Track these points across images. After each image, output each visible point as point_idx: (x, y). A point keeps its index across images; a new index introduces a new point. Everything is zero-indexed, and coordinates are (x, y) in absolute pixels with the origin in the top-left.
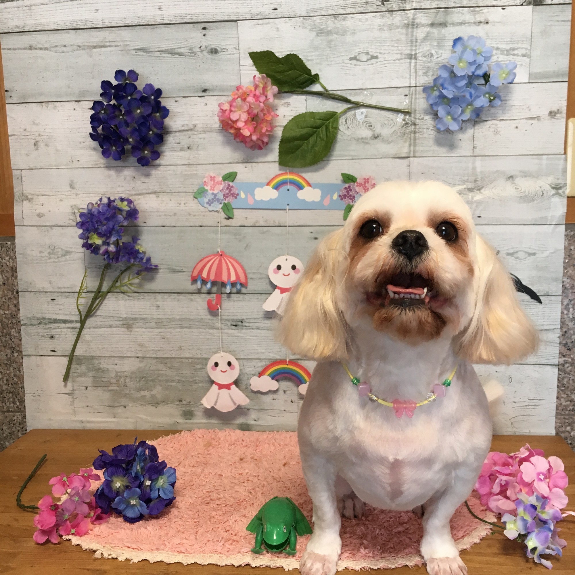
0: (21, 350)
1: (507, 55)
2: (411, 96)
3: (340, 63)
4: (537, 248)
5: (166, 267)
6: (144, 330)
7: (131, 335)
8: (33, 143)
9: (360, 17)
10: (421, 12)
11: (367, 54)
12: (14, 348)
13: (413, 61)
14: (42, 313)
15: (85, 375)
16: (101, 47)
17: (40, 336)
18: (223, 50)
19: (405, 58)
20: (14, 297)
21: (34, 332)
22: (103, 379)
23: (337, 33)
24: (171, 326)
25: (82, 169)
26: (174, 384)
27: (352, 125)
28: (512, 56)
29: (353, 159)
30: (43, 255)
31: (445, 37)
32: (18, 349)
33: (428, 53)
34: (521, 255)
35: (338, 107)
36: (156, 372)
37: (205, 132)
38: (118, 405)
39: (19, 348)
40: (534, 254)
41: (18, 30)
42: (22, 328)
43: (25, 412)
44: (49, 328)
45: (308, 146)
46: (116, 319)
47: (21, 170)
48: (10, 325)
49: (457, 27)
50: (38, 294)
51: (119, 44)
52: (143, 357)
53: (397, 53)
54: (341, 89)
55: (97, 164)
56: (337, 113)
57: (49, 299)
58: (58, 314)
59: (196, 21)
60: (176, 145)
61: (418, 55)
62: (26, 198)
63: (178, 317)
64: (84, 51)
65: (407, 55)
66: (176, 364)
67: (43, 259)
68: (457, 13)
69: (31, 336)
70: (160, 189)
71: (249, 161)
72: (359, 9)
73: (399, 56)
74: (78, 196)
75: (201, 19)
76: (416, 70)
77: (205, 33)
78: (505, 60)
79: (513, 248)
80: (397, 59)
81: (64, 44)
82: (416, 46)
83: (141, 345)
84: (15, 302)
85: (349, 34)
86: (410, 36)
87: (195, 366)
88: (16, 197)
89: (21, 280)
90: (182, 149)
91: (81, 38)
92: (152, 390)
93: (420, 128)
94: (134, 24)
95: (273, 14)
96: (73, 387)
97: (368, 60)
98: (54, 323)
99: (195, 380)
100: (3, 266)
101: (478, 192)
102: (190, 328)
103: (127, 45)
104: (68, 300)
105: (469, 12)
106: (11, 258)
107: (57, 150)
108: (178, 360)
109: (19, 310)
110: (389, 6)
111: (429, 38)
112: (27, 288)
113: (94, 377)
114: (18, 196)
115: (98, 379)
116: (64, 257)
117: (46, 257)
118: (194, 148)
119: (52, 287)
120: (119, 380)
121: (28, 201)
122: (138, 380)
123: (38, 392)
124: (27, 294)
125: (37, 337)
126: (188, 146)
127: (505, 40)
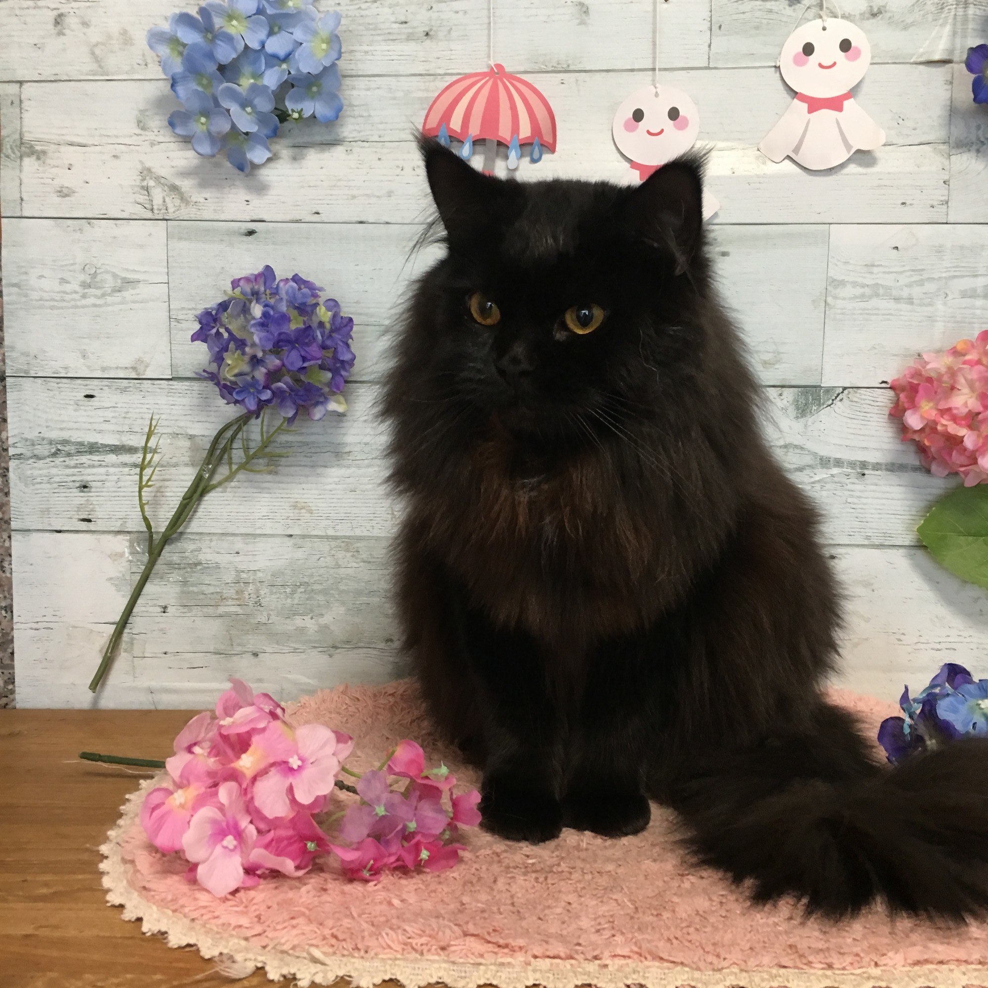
0: (6, 518)
8: (52, 21)
14: (62, 429)
15: (162, 578)
21: (41, 476)
22: (204, 588)
30: (68, 288)
36: (332, 571)
38: (238, 649)
42: (12, 464)
43: (13, 667)
44: (76, 466)
47: (21, 83)
50: (53, 383)
52: (304, 537)
57: (81, 396)
58: (100, 432)
60: (396, 26)
62: (29, 150)
67: (68, 297)
69: (33, 484)
70: (355, 134)
71: (572, 68)
74: (155, 148)
83: (299, 506)
88: (7, 149)
89: (12, 348)
90: (410, 38)
92: (322, 615)
98: (91, 453)
104: (125, 397)
109: (5, 420)
112: (25, 367)
113: (185, 583)
114: (11, 148)
115: (191, 589)
116: (118, 294)
117: (76, 292)
118: (441, 34)
119: (89, 367)
120: (242, 591)
121: (34, 157)
122: (288, 590)
123: (46, 619)
124: (27, 383)
125: (48, 486)
126: (427, 29)
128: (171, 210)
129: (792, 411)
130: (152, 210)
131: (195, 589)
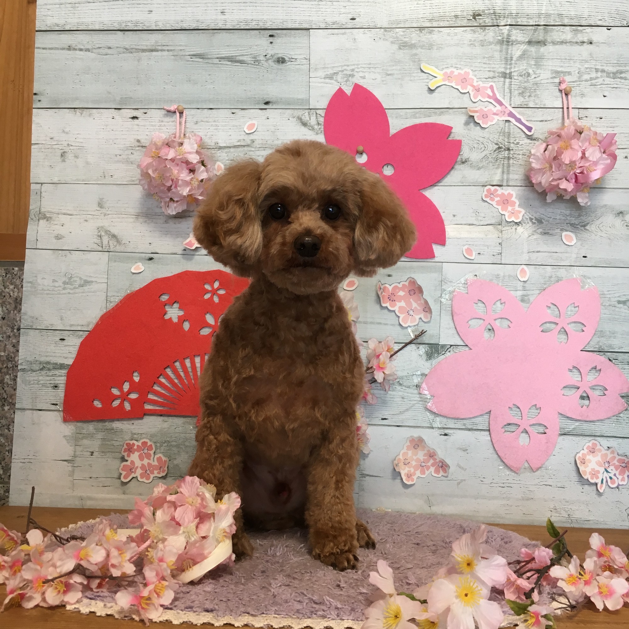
0: (14, 402)
1: (614, 79)
8: (60, 154)
9: (448, 31)
10: (517, 29)
12: (5, 399)
13: (508, 80)
14: (47, 356)
15: (92, 437)
16: (152, 51)
17: (41, 385)
18: (291, 60)
19: (499, 76)
20: (14, 335)
21: (34, 380)
23: (422, 47)
25: (115, 186)
28: (619, 80)
30: (56, 284)
31: (544, 56)
32: (10, 401)
33: (524, 72)
37: (264, 148)
39: (12, 399)
41: (57, 29)
42: (19, 374)
44: (52, 376)
47: (42, 184)
48: (5, 370)
49: (557, 46)
50: (44, 332)
51: (172, 48)
53: (489, 71)
55: (133, 181)
57: (58, 339)
58: (66, 358)
59: (263, 28)
60: (229, 161)
61: (513, 74)
62: (43, 216)
64: (131, 55)
65: (501, 73)
67: (56, 289)
68: (557, 31)
69: (30, 385)
72: (448, 23)
73: (491, 74)
74: (106, 217)
75: (268, 26)
76: (511, 90)
77: (271, 41)
78: (612, 83)
80: (489, 78)
81: (110, 45)
82: (511, 64)
84: (14, 341)
85: (436, 48)
86: (504, 53)
88: (32, 215)
89: (25, 314)
91: (129, 40)
93: (514, 154)
94: (191, 28)
95: (351, 24)
96: (75, 452)
98: (61, 369)
100: (5, 296)
101: (583, 228)
103: (181, 50)
105: (571, 31)
106: (16, 286)
107: (87, 163)
109: (18, 351)
110: (481, 21)
111: (525, 56)
112: (31, 324)
113: (103, 439)
114: (34, 214)
116: (82, 288)
117: (60, 287)
119: (64, 325)
121: (46, 220)
123: (29, 457)
124: (31, 332)
125: (37, 386)
127: (612, 62)
128: (112, 247)
129: (424, 357)
130: (102, 247)
131: (109, 443)
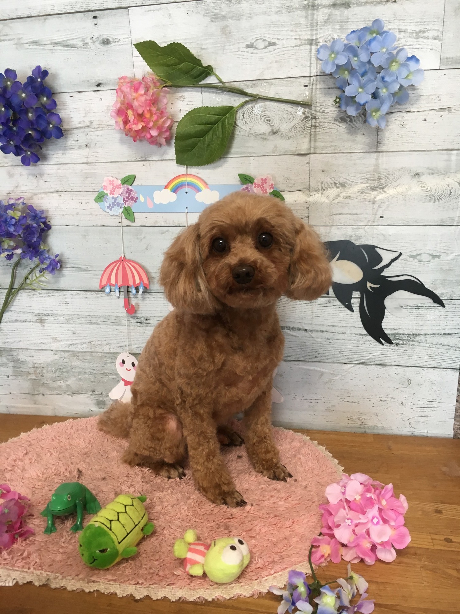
1: (417, 39)
2: (311, 87)
3: (236, 51)
4: (442, 251)
5: (73, 265)
6: (56, 325)
7: (44, 329)
11: (265, 40)
13: (314, 47)
15: (6, 365)
18: (116, 40)
19: (305, 44)
22: (21, 369)
23: (232, 18)
24: (80, 322)
26: (86, 376)
27: (249, 120)
28: (421, 40)
29: (251, 157)
31: (348, 19)
33: (330, 37)
34: (424, 257)
35: (235, 100)
36: (69, 364)
37: (102, 129)
38: (37, 392)
40: (439, 257)
45: (204, 144)
46: (30, 314)
49: (361, 8)
51: (12, 37)
52: (57, 351)
53: (296, 39)
54: (238, 80)
56: (233, 107)
59: (86, 10)
60: (74, 142)
61: (318, 41)
63: (87, 314)
65: (308, 40)
66: (88, 358)
70: (62, 189)
71: (147, 159)
73: (298, 42)
75: (90, 7)
77: (96, 22)
78: (415, 43)
79: (415, 250)
80: (296, 46)
82: (317, 30)
83: (54, 339)
85: (245, 18)
86: (310, 19)
87: (105, 359)
90: (80, 147)
92: (67, 381)
93: (320, 122)
94: (26, 16)
97: (266, 47)
99: (105, 373)
101: (381, 190)
102: (98, 324)
103: (19, 39)
108: (88, 354)
111: (330, 20)
113: (14, 367)
115: (17, 369)
118: (92, 145)
120: (36, 371)
122: (53, 371)
126: (86, 144)
127: (415, 21)
